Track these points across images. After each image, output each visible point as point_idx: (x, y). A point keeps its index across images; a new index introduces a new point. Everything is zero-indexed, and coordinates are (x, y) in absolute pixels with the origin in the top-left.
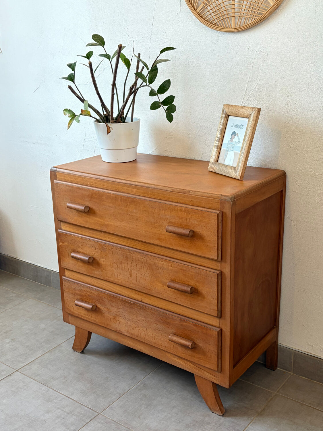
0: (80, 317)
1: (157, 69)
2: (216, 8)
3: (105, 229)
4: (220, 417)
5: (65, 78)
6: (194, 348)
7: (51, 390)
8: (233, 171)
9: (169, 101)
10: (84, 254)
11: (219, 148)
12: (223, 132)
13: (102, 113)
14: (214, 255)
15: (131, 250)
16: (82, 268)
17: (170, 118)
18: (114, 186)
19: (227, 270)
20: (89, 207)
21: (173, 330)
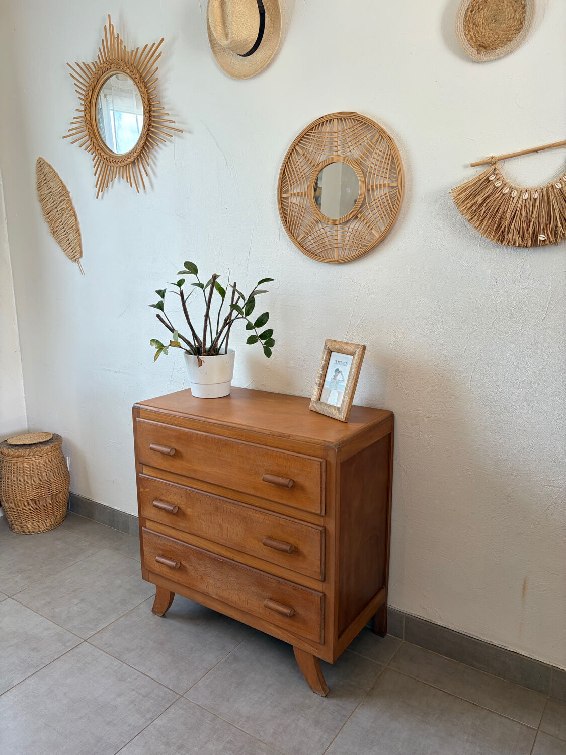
0: (162, 575)
1: (254, 300)
2: (318, 238)
3: (192, 475)
4: (322, 698)
5: (154, 306)
6: (294, 616)
7: (125, 665)
8: (336, 411)
9: (267, 336)
10: (168, 503)
11: (321, 386)
12: (325, 368)
13: (193, 343)
14: (317, 508)
15: (222, 500)
16: (166, 519)
17: (268, 353)
18: (205, 426)
19: (332, 526)
20: (176, 450)
21: (269, 595)
